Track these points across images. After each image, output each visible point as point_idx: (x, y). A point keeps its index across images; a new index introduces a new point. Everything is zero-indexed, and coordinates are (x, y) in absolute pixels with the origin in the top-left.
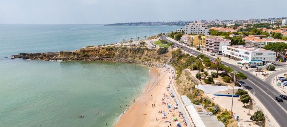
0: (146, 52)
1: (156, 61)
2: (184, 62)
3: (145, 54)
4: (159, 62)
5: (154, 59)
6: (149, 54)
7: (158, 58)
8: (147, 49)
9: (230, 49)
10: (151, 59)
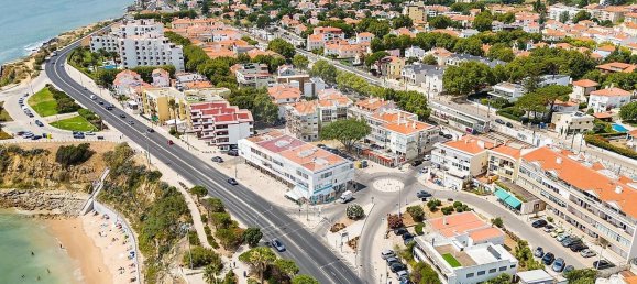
0: (17, 160)
1: (57, 187)
2: (152, 197)
3: (15, 167)
4: (70, 188)
5: (50, 183)
6: (28, 167)
7: (64, 179)
8: (16, 150)
9: (259, 153)
10: (41, 181)
